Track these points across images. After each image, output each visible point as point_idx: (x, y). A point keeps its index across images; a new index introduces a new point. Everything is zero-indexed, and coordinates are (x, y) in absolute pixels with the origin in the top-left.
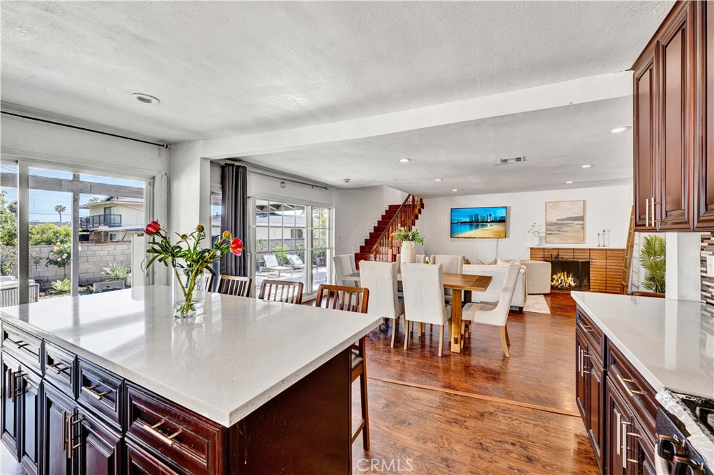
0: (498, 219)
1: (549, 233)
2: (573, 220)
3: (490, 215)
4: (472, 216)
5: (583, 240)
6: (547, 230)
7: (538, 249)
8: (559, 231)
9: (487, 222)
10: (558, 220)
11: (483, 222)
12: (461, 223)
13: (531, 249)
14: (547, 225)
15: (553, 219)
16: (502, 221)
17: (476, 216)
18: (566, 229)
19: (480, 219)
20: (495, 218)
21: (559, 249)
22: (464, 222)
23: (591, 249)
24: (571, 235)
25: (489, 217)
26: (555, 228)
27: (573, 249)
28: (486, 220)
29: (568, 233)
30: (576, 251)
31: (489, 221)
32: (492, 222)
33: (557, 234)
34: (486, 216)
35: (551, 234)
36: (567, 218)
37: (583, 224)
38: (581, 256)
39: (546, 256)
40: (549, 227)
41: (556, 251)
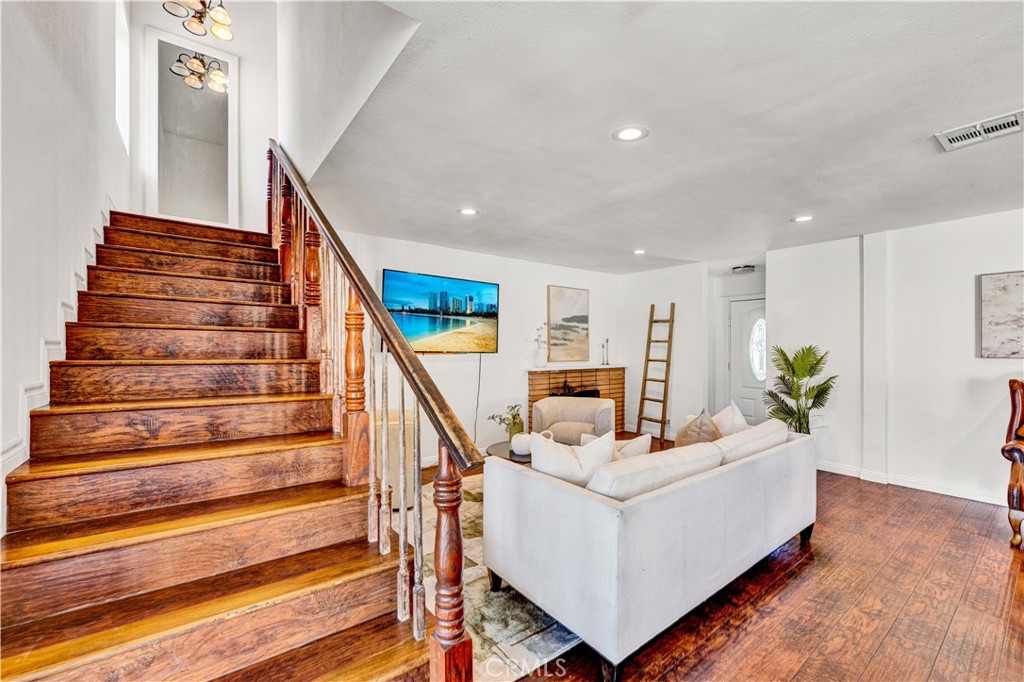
0: (485, 310)
1: (552, 343)
2: (579, 322)
3: (471, 299)
4: (433, 297)
5: (586, 358)
6: (550, 337)
7: (543, 373)
8: (565, 340)
9: (464, 314)
10: (563, 320)
11: (457, 314)
12: (411, 311)
13: (530, 373)
14: (551, 328)
15: (557, 319)
16: (490, 314)
17: (444, 295)
18: (571, 335)
19: (451, 306)
20: (480, 305)
21: (565, 372)
22: (418, 311)
23: (597, 370)
24: (577, 346)
25: (468, 302)
26: (559, 333)
27: (581, 371)
28: (463, 309)
29: (573, 343)
30: (584, 374)
31: (468, 312)
32: (474, 315)
33: (562, 345)
34: (463, 301)
35: (555, 345)
36: (573, 317)
37: (587, 329)
38: (588, 381)
39: (552, 386)
40: (552, 331)
41: (563, 376)
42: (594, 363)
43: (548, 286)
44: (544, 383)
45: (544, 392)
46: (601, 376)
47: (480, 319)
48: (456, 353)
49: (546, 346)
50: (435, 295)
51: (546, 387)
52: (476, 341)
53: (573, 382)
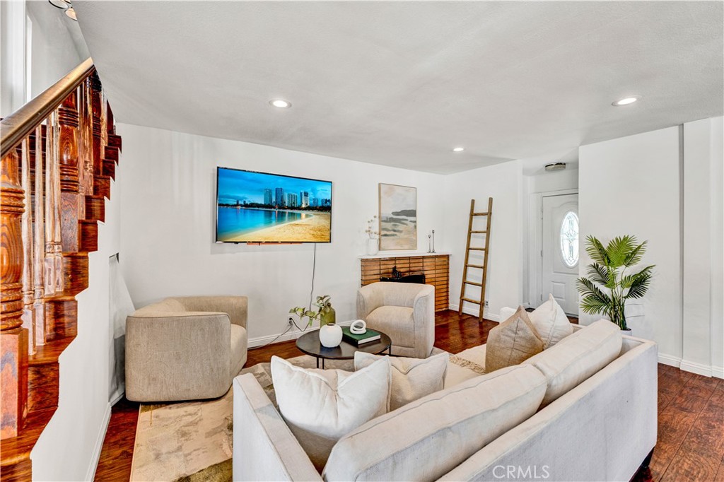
0: (320, 204)
1: (383, 234)
2: (407, 216)
3: (306, 194)
4: (268, 193)
5: (414, 247)
6: (381, 229)
7: (374, 260)
8: (395, 231)
9: (300, 208)
10: (393, 213)
11: (293, 208)
12: (246, 205)
13: (362, 260)
14: (382, 220)
15: (388, 212)
16: (326, 208)
17: (279, 192)
18: (401, 227)
19: (286, 200)
20: (314, 200)
21: (395, 259)
22: (252, 205)
23: (423, 257)
24: (406, 236)
25: (303, 197)
26: (389, 226)
27: (410, 258)
28: (299, 204)
29: (402, 234)
30: (412, 261)
31: (303, 206)
32: (309, 208)
33: (393, 235)
34: (299, 196)
35: (386, 235)
36: (402, 211)
37: (415, 222)
38: (415, 266)
39: (382, 271)
40: (383, 224)
41: (393, 262)
42: (421, 250)
43: (380, 184)
44: (375, 270)
45: (376, 277)
46: (427, 263)
47: (315, 212)
48: (291, 242)
49: (378, 237)
50: (270, 191)
51: (378, 272)
52: (312, 232)
53: (402, 268)
